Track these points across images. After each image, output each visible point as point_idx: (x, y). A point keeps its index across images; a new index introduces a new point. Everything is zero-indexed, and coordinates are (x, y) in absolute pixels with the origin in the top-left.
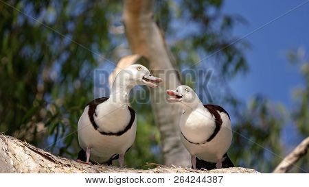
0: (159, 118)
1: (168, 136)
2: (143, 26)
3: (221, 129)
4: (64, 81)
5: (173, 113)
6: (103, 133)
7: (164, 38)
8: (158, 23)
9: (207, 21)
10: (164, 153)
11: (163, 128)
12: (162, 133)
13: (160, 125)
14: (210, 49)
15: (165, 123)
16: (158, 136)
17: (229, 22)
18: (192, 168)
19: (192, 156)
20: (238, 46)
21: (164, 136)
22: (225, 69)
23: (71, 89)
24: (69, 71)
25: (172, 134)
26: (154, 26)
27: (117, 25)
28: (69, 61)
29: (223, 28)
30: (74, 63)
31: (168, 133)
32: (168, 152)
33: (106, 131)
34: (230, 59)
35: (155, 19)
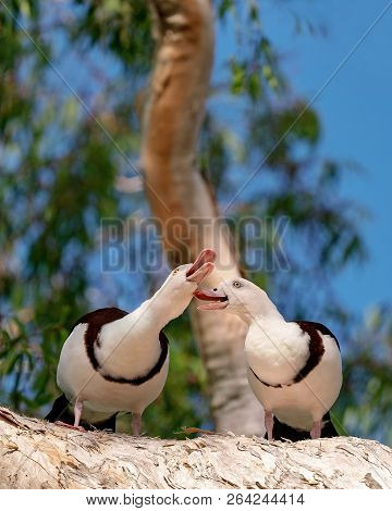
0: (205, 346)
1: (222, 378)
2: (178, 178)
3: (320, 363)
4: (33, 277)
5: (231, 336)
6: (108, 378)
7: (214, 199)
8: (203, 173)
9: (292, 170)
10: (213, 409)
11: (213, 364)
12: (210, 372)
13: (206, 358)
14: (299, 220)
15: (217, 355)
16: (203, 377)
17: (332, 171)
18: (266, 437)
19: (268, 414)
20: (349, 214)
21: (214, 377)
22: (325, 256)
23: (46, 292)
24: (43, 258)
25: (229, 374)
26: (197, 178)
27: (129, 175)
28: (42, 240)
29: (322, 181)
30: (52, 242)
31: (221, 372)
32: (221, 407)
33: (113, 376)
34: (335, 239)
35: (199, 166)
